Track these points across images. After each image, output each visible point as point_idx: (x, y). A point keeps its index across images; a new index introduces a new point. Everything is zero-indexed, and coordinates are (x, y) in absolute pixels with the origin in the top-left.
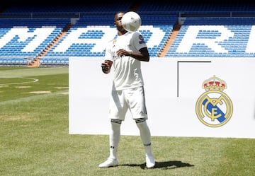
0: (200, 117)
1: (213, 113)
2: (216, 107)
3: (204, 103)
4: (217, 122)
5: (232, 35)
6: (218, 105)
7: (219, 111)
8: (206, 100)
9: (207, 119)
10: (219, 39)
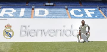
0: (4, 36)
1: (8, 35)
2: (9, 33)
3: (5, 32)
4: (9, 37)
5: (15, 11)
6: (9, 32)
7: (10, 34)
8: (6, 31)
9: (6, 36)
10: (11, 12)
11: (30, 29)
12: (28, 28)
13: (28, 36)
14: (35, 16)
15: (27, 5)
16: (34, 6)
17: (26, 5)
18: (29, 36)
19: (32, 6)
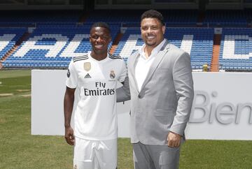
11: (217, 101)
12: (212, 100)
13: (210, 123)
14: (224, 57)
15: (201, 24)
16: (221, 29)
17: (198, 24)
18: (215, 122)
19: (216, 29)
